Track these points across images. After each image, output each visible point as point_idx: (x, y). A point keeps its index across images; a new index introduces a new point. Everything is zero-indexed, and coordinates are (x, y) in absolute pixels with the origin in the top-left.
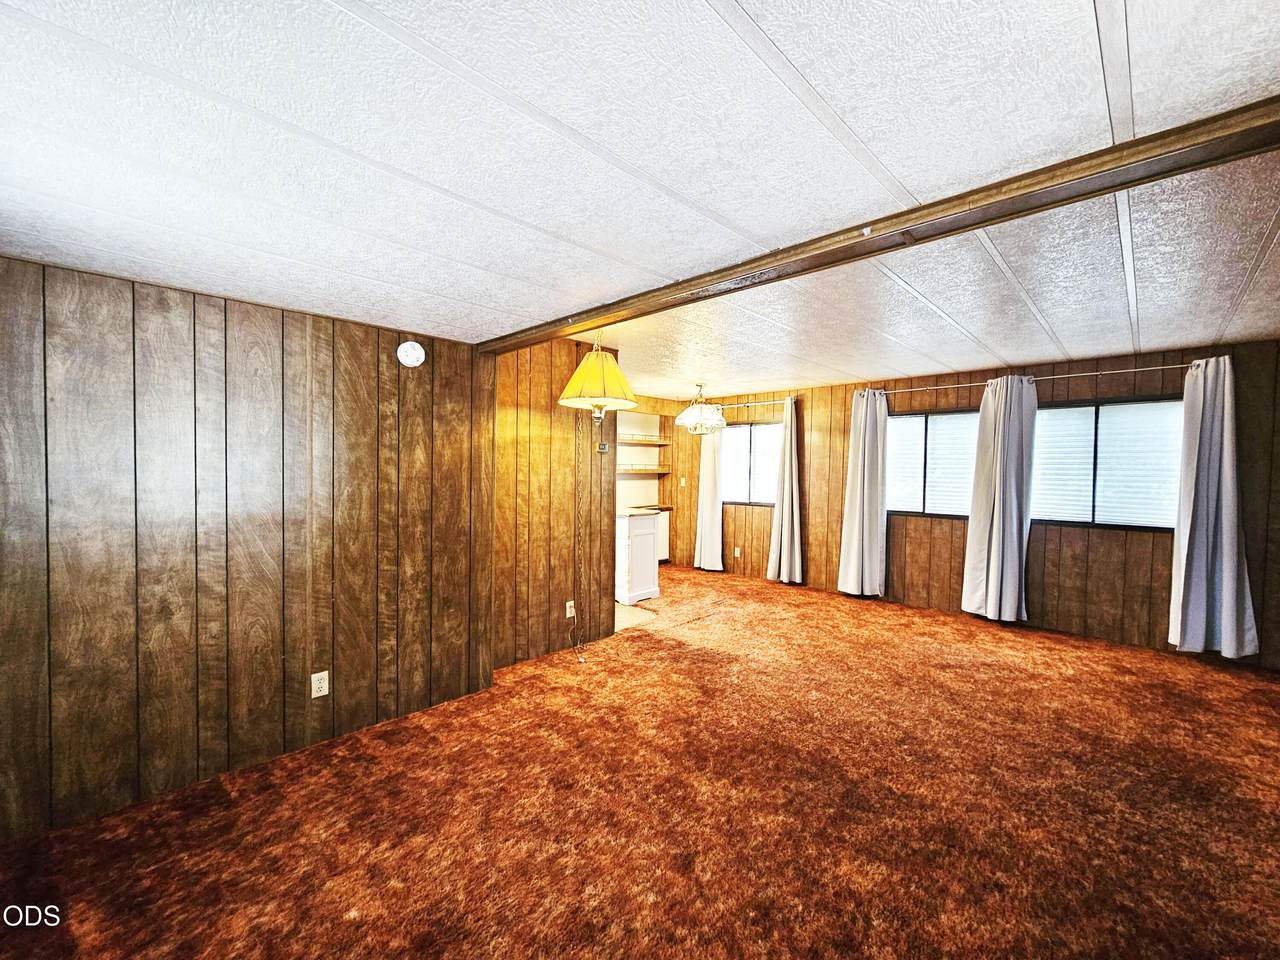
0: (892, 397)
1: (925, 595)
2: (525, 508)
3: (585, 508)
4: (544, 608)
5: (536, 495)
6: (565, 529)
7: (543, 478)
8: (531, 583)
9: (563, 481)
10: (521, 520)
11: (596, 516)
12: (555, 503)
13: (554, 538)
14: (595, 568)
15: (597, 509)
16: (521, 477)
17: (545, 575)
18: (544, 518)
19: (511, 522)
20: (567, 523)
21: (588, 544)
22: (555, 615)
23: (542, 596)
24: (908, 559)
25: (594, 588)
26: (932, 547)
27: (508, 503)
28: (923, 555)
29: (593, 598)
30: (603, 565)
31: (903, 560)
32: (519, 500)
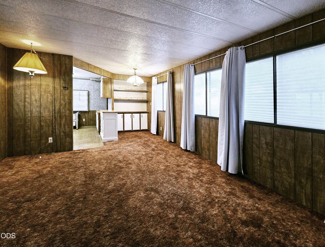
0: (196, 66)
1: (208, 153)
2: (29, 106)
3: (57, 108)
4: (39, 138)
5: (34, 102)
6: (48, 114)
7: (37, 97)
8: (32, 130)
9: (47, 99)
10: (27, 110)
11: (63, 110)
12: (43, 105)
13: (43, 117)
14: (63, 127)
15: (63, 108)
16: (27, 96)
17: (39, 128)
18: (38, 109)
19: (23, 110)
20: (49, 111)
21: (59, 119)
22: (43, 141)
23: (37, 134)
24: (202, 136)
25: (62, 134)
26: (210, 131)
27: (21, 104)
28: (207, 135)
29: (62, 137)
30: (66, 127)
31: (201, 137)
32: (26, 103)
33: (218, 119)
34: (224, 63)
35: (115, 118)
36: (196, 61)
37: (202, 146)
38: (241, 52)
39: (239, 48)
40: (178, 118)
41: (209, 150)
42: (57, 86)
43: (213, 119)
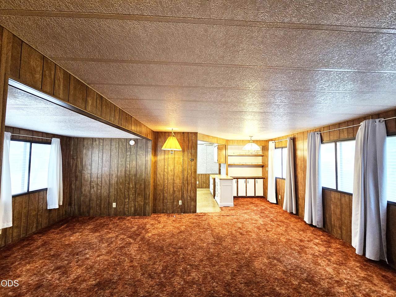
3: (186, 176)
4: (172, 201)
5: (170, 172)
6: (179, 181)
7: (172, 167)
8: (168, 194)
9: (179, 168)
10: (165, 178)
12: (176, 174)
13: (175, 183)
14: (189, 193)
15: (190, 177)
20: (180, 179)
21: (187, 186)
22: (175, 203)
23: (171, 197)
24: (332, 212)
25: (189, 198)
26: (342, 208)
27: (162, 173)
28: (338, 211)
29: (188, 201)
30: (192, 192)
31: (330, 212)
32: (165, 173)
33: (351, 195)
34: (358, 135)
35: (231, 185)
36: (323, 129)
37: (332, 223)
38: (380, 126)
39: (377, 120)
40: (301, 188)
41: (341, 228)
42: (186, 159)
43: (346, 195)
